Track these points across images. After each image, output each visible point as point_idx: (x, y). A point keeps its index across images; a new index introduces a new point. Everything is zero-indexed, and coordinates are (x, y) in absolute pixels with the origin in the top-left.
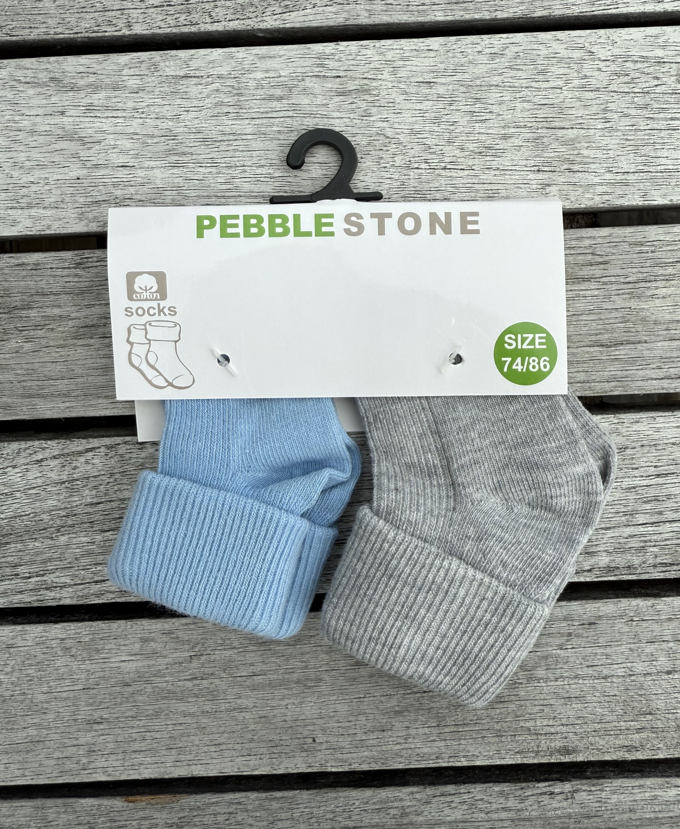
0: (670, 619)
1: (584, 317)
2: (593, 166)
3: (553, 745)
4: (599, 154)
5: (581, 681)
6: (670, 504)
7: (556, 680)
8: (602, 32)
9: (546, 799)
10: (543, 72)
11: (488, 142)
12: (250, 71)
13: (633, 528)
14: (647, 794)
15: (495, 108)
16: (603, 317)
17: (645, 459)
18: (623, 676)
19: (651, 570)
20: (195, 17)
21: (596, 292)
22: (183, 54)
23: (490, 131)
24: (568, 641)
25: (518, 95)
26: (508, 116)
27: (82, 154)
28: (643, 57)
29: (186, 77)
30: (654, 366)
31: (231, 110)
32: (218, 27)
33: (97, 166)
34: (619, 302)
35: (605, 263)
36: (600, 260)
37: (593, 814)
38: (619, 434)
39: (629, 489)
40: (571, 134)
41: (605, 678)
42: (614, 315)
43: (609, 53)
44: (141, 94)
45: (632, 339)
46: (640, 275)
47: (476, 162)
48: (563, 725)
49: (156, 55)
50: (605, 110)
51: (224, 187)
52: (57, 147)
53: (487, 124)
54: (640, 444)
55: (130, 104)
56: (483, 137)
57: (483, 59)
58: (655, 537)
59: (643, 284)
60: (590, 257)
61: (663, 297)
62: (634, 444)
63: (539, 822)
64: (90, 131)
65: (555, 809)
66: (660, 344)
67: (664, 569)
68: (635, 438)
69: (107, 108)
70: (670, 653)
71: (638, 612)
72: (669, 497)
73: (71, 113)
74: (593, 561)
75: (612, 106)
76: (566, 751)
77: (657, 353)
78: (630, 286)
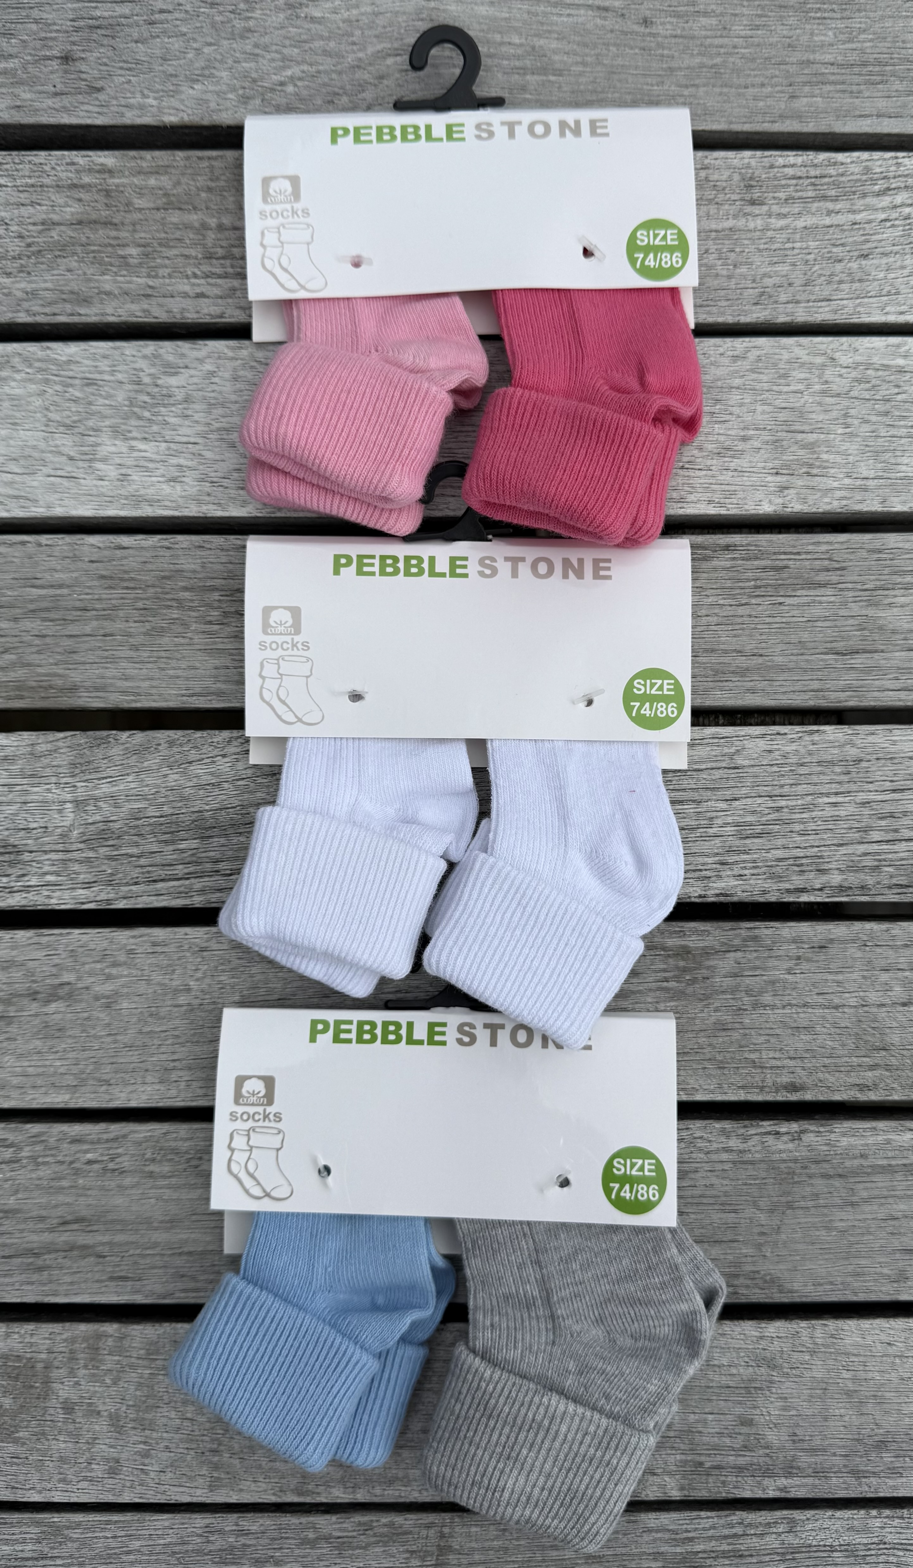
0: (906, 946)
1: (819, 624)
2: (832, 471)
3: (779, 1080)
4: (839, 459)
5: (810, 1010)
6: (906, 821)
7: (784, 1007)
8: (844, 340)
9: (770, 1140)
10: (785, 376)
11: (727, 443)
13: (866, 846)
14: (880, 1138)
15: (736, 410)
16: (838, 623)
17: (880, 773)
18: (855, 1007)
19: (886, 891)
21: (832, 599)
23: (729, 432)
24: (797, 965)
25: (759, 398)
26: (748, 418)
28: (883, 365)
30: (891, 676)
34: (855, 609)
35: (843, 569)
36: (837, 566)
37: (820, 1158)
38: (853, 745)
39: (864, 804)
40: (812, 437)
41: (836, 1007)
42: (851, 622)
43: (851, 360)
45: (869, 648)
46: (878, 583)
47: (715, 462)
48: (791, 1058)
50: (846, 415)
53: (726, 425)
54: (875, 756)
56: (722, 438)
57: (725, 361)
58: (890, 856)
59: (881, 592)
60: (826, 563)
61: (902, 606)
62: (868, 757)
63: (763, 1166)
65: (780, 1151)
66: (897, 654)
67: (899, 891)
68: (870, 750)
70: (906, 983)
71: (871, 935)
72: (905, 814)
74: (824, 879)
75: (853, 412)
76: (793, 1087)
77: (893, 663)
78: (867, 593)
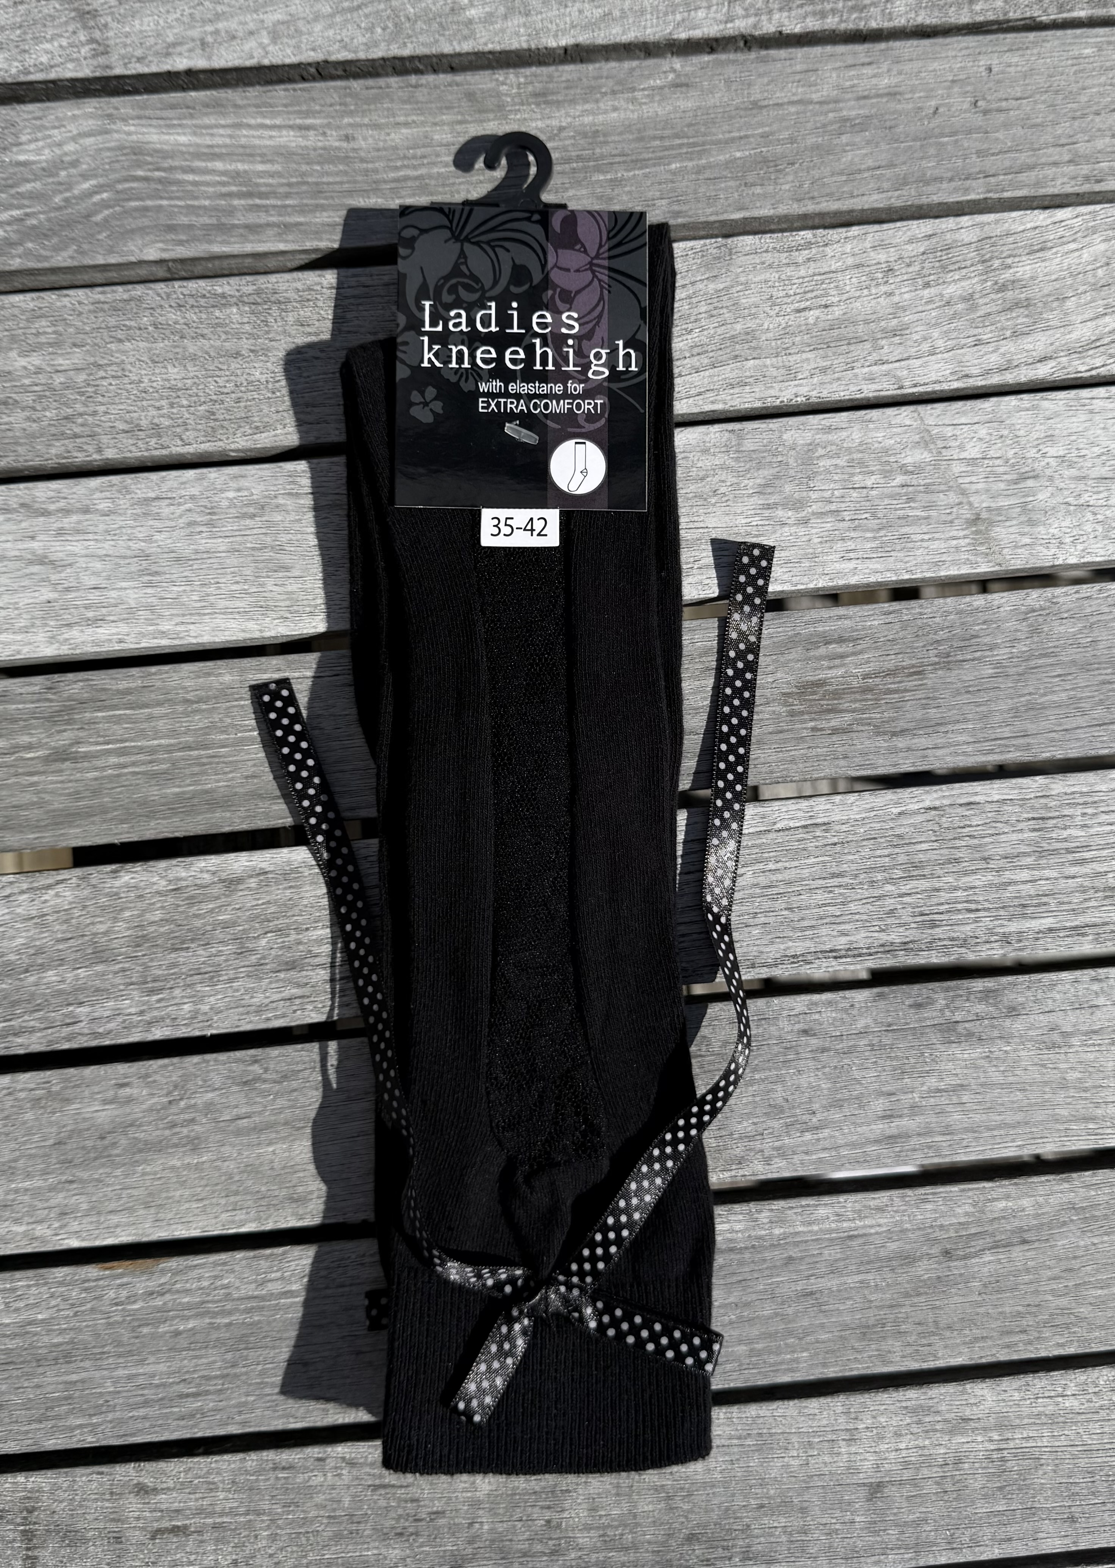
12: (222, 491)
20: (165, 440)
22: (154, 476)
27: (53, 577)
29: (157, 498)
31: (204, 529)
32: (190, 449)
33: (68, 590)
44: (113, 517)
49: (128, 479)
51: (199, 605)
52: (27, 571)
55: (102, 527)
64: (60, 555)
69: (78, 532)
73: (41, 537)
